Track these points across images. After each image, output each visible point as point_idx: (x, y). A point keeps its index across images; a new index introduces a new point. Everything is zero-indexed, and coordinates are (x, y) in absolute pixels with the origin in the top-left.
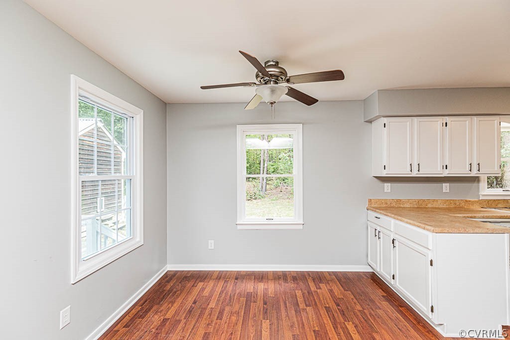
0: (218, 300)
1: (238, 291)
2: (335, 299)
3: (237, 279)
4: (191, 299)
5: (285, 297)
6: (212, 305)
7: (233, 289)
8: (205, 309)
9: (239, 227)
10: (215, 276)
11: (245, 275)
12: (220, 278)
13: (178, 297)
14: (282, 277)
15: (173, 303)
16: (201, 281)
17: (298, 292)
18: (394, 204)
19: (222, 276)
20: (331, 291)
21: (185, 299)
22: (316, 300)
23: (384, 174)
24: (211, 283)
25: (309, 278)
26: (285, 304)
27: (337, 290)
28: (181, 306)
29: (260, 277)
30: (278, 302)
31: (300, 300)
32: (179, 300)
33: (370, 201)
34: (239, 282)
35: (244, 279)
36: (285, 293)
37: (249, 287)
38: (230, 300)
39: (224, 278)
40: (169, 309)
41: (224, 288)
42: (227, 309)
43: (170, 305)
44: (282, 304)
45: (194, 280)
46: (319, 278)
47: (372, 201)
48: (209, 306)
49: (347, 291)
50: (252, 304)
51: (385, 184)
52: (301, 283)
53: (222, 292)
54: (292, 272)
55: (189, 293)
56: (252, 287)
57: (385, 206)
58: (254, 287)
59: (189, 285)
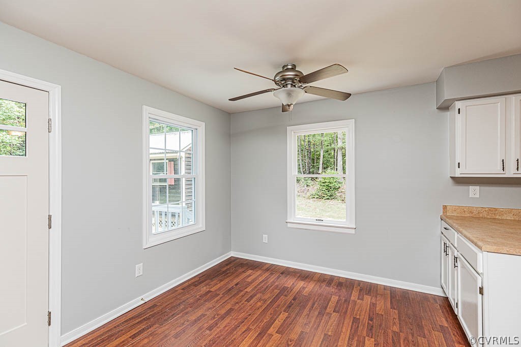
0: (256, 287)
1: (276, 284)
2: (371, 314)
3: (282, 273)
4: (235, 281)
5: (317, 299)
6: (249, 289)
7: (273, 281)
8: (242, 291)
9: (289, 225)
10: (264, 268)
11: (293, 272)
12: (269, 270)
13: (228, 277)
14: (329, 281)
15: (221, 281)
16: (251, 269)
17: (334, 298)
18: (485, 214)
19: (271, 269)
20: (373, 305)
21: (232, 280)
22: (349, 309)
23: (458, 173)
24: (259, 273)
25: (356, 288)
26: (314, 304)
27: (381, 306)
28: (225, 285)
29: (305, 276)
30: (308, 301)
31: (331, 305)
32: (227, 280)
33: (445, 207)
34: (282, 277)
35: (288, 274)
36: (320, 295)
37: (289, 282)
38: (265, 289)
39: (272, 270)
40: (217, 284)
41: (267, 278)
42: (258, 295)
43: (218, 282)
44: (310, 304)
45: (247, 267)
46: (369, 289)
47: (448, 208)
48: (246, 290)
49: (395, 309)
50: (282, 297)
51: (470, 187)
52: (344, 290)
53: (263, 281)
54: (341, 279)
55: (238, 276)
56: (292, 283)
57: (468, 215)
58: (293, 284)
59: (241, 270)
